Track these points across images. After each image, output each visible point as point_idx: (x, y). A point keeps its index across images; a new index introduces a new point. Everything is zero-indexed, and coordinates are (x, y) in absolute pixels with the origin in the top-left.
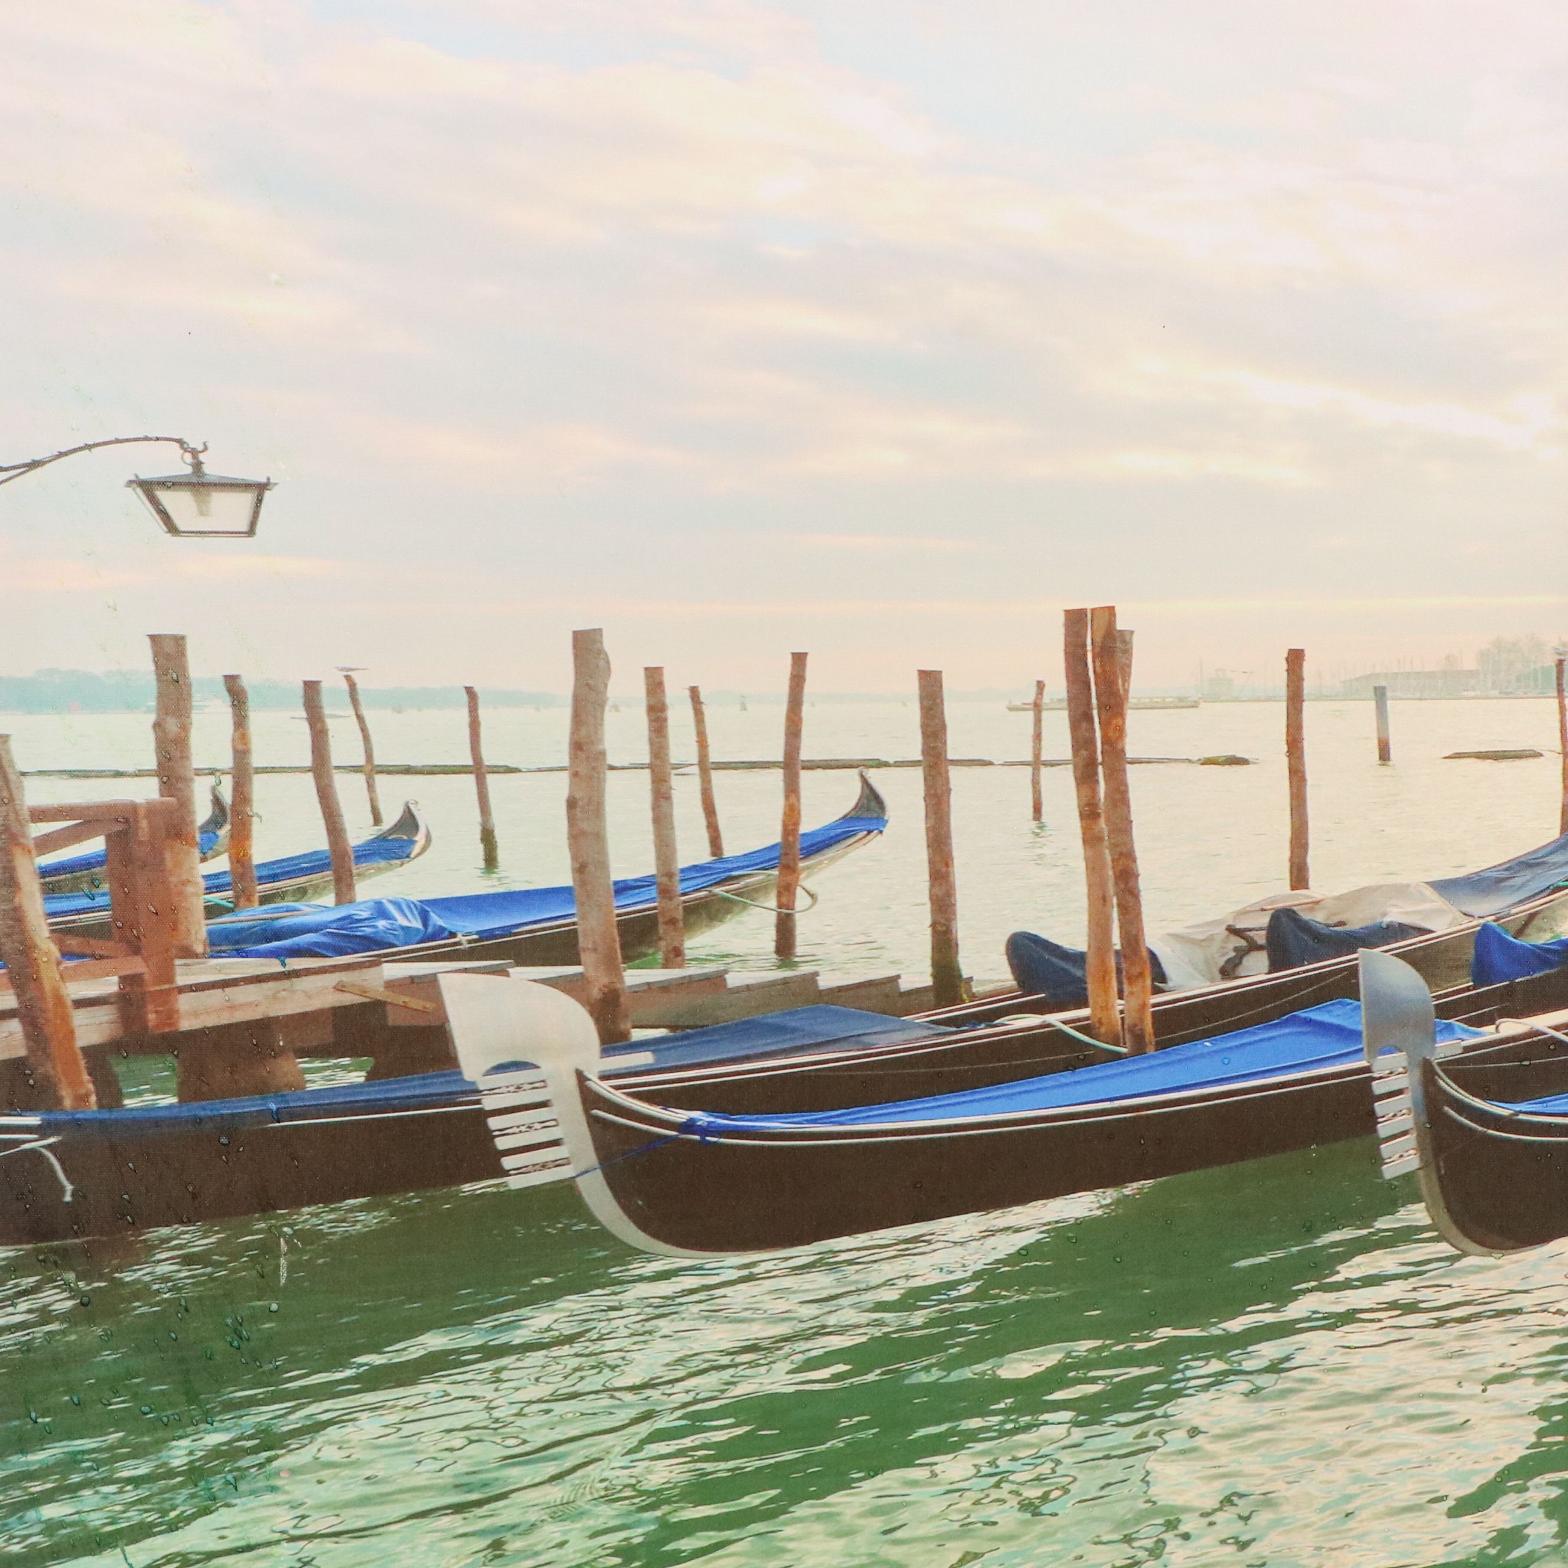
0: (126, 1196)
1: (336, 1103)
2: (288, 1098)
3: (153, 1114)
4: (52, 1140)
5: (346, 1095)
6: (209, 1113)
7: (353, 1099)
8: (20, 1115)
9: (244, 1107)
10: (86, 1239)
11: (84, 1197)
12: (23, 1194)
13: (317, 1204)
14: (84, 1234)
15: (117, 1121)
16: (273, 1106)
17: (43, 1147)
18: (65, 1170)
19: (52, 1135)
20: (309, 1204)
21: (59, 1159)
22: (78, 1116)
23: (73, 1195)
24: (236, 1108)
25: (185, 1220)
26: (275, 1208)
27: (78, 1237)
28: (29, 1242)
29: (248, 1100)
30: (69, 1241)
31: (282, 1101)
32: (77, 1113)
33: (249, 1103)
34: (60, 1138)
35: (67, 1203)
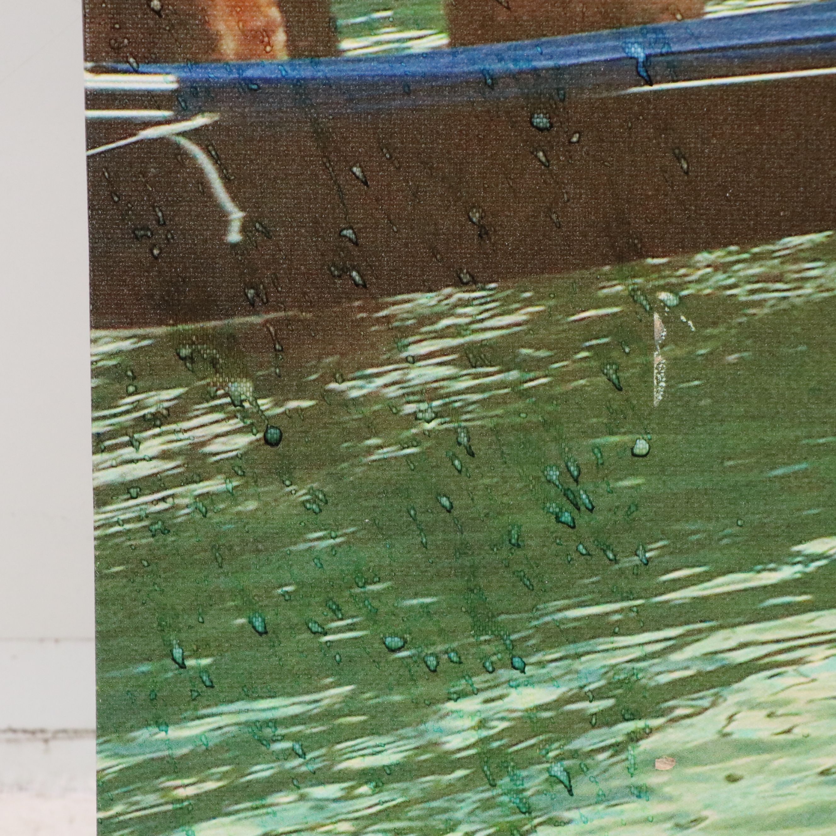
0: (348, 233)
1: (766, 44)
2: (670, 35)
3: (399, 69)
4: (199, 121)
5: (784, 27)
6: (511, 66)
7: (798, 35)
8: (136, 72)
9: (579, 54)
10: (272, 315)
11: (267, 234)
12: (145, 228)
13: (726, 246)
14: (267, 306)
15: (328, 83)
16: (639, 52)
17: (183, 134)
18: (226, 180)
19: (201, 111)
20: (709, 247)
21: (216, 160)
22: (249, 73)
23: (244, 229)
24: (567, 55)
25: (466, 278)
26: (642, 256)
27: (256, 313)
28: (160, 323)
29: (589, 40)
30: (238, 320)
31: (656, 41)
32: (249, 66)
33: (590, 46)
34: (216, 117)
35: (234, 246)
